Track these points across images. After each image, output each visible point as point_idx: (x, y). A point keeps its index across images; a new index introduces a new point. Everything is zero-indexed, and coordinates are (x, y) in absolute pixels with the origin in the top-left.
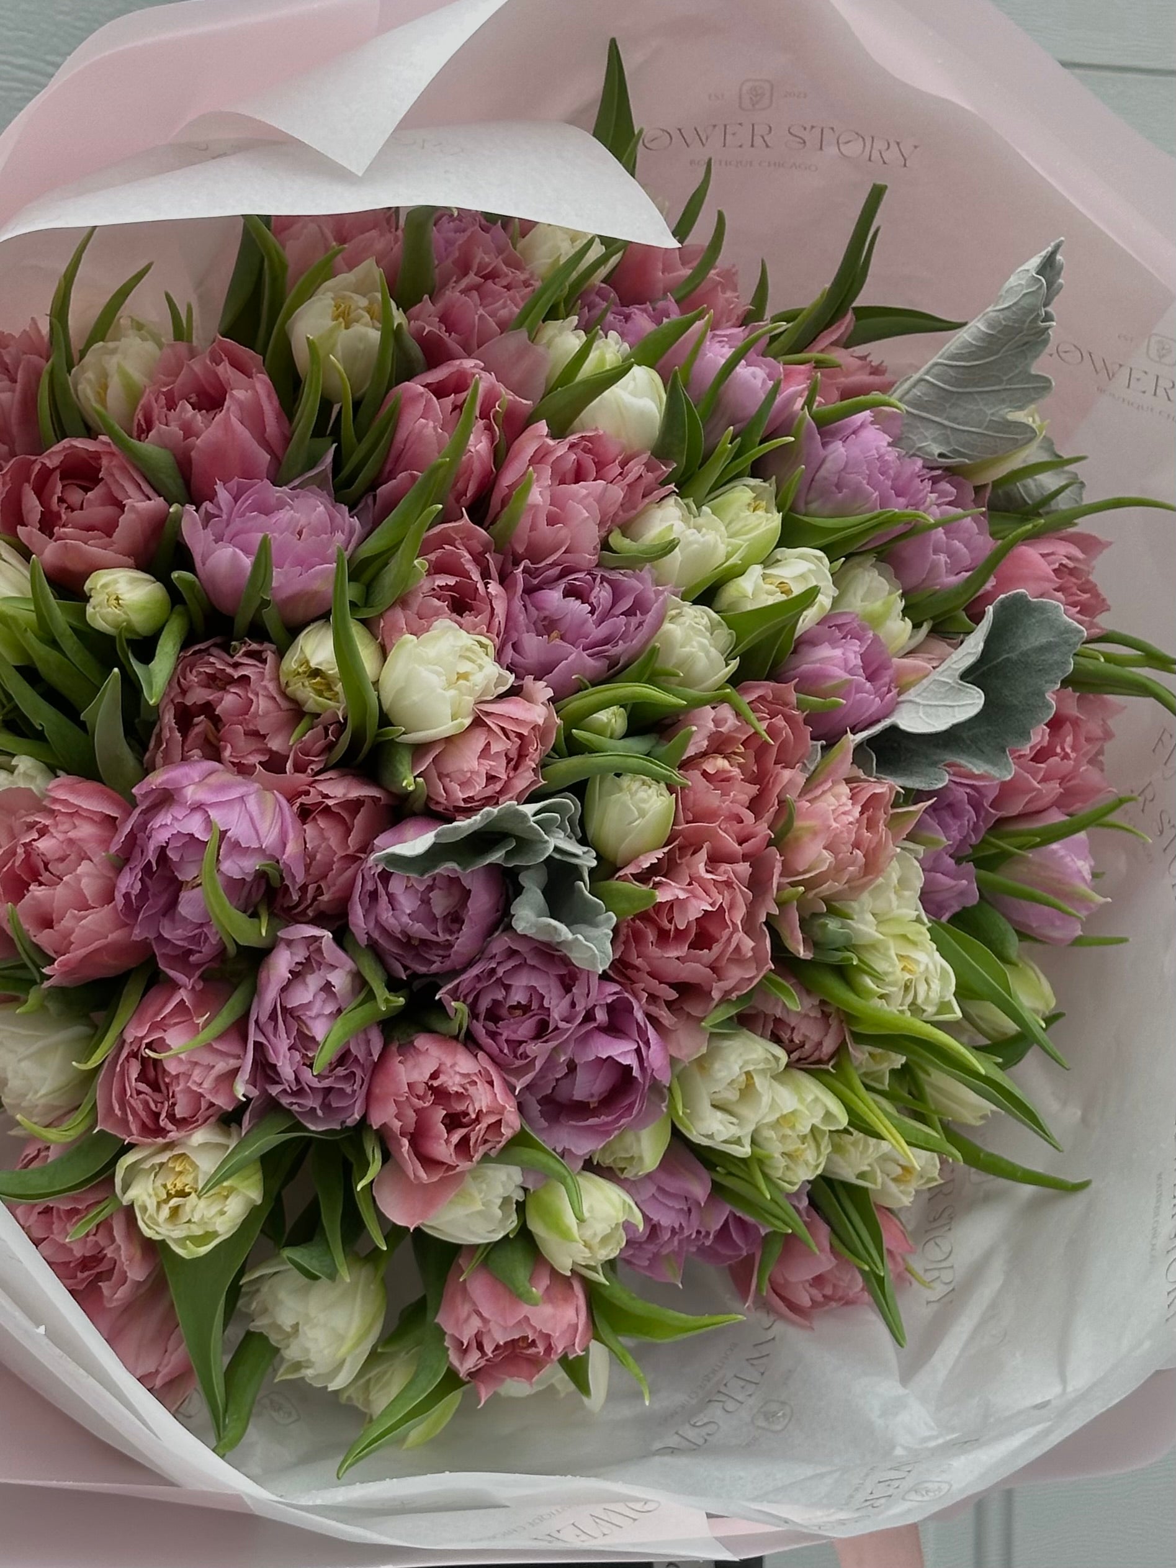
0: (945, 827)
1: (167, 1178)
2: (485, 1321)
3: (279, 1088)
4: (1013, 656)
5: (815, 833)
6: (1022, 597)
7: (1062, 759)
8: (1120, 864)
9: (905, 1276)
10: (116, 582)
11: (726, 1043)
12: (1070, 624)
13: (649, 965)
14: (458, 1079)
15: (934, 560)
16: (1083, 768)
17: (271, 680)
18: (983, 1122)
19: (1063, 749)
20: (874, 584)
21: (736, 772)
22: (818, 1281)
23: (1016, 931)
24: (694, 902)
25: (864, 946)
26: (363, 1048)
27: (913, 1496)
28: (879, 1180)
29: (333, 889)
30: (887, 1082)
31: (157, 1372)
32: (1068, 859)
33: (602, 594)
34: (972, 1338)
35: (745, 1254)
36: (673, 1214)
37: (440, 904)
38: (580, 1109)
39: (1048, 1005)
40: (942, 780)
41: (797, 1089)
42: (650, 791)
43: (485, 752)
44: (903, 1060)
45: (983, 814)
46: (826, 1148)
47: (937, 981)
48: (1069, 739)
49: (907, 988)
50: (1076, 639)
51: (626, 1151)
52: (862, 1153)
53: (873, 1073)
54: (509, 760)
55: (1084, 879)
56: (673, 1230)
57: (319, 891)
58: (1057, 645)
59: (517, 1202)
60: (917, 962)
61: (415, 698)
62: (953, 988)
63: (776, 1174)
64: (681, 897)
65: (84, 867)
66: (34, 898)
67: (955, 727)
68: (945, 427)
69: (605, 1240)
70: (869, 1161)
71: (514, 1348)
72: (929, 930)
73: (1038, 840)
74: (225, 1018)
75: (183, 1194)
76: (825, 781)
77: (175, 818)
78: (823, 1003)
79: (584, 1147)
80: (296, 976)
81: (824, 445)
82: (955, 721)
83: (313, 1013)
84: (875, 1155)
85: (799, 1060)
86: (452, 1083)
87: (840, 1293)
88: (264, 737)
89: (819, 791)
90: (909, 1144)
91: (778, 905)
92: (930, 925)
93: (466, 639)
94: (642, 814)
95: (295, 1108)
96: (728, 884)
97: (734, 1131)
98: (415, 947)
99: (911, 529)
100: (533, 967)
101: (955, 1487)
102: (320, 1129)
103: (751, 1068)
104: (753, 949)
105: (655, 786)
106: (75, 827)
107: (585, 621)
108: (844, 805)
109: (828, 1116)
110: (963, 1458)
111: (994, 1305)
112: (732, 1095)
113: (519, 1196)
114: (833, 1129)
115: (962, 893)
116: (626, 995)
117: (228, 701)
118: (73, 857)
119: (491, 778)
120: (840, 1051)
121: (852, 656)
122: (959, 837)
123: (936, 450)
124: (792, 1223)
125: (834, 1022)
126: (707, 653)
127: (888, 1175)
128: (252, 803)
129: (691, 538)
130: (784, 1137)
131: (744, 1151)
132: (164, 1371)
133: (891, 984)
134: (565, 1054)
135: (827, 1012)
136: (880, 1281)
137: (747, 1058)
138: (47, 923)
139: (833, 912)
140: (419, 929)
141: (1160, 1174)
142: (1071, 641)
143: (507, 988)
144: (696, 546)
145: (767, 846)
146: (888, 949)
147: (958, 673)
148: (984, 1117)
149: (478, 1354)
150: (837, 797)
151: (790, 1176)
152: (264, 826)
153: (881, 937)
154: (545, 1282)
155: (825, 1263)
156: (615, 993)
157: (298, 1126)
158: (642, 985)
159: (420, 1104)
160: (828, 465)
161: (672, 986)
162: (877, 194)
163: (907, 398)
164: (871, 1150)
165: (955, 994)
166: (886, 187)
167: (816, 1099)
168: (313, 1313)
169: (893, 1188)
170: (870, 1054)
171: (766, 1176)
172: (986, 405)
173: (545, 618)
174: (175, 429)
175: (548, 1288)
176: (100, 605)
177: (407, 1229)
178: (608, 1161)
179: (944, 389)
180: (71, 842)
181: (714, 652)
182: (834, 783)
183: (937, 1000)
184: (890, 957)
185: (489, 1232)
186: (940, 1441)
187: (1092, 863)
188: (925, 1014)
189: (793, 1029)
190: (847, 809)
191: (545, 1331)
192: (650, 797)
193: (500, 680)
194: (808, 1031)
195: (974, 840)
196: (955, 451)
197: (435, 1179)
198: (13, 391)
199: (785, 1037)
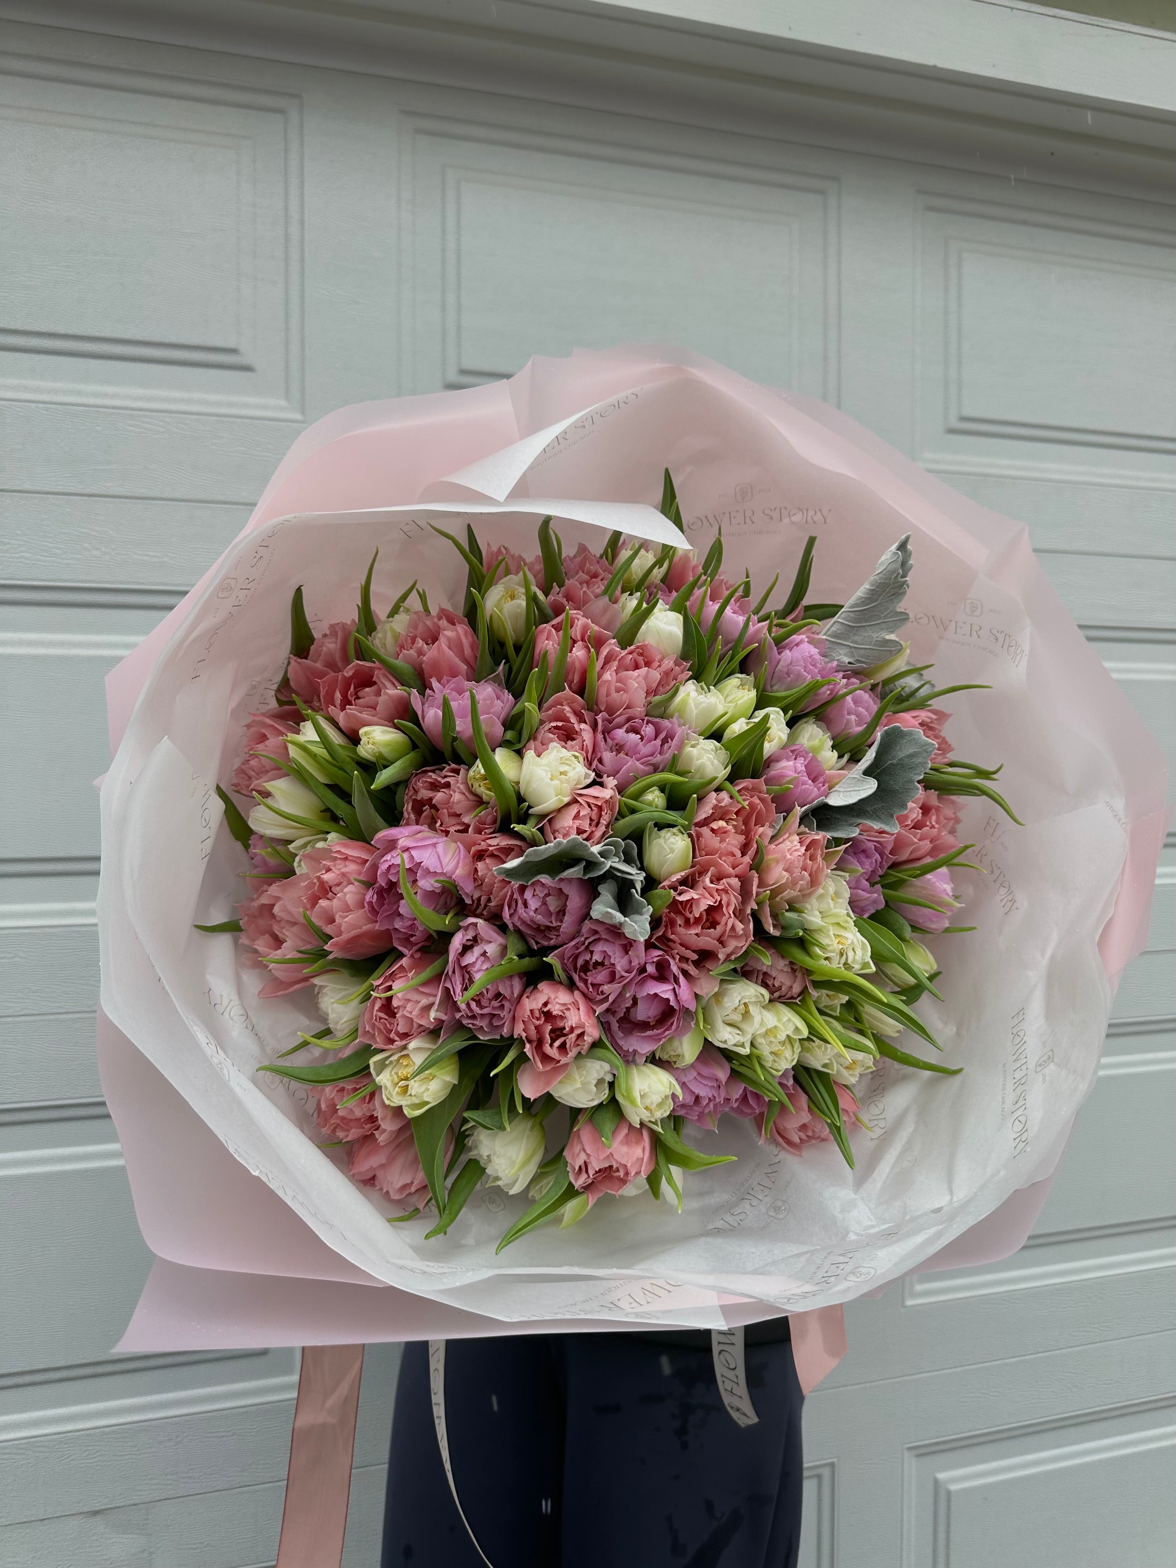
0: (862, 864)
1: (400, 1069)
2: (588, 1155)
3: (460, 1014)
4: (895, 762)
5: (778, 861)
6: (898, 727)
7: (931, 828)
8: (970, 891)
9: (857, 1124)
10: (374, 731)
11: (731, 986)
12: (927, 741)
13: (680, 939)
14: (558, 1007)
15: (847, 720)
16: (943, 834)
17: (462, 783)
18: (897, 1035)
19: (931, 823)
20: (814, 732)
21: (730, 827)
22: (803, 1127)
23: (911, 925)
24: (703, 900)
25: (815, 930)
26: (509, 990)
27: (852, 1277)
28: (835, 1068)
29: (497, 899)
30: (838, 1011)
31: (412, 1182)
32: (938, 884)
33: (649, 730)
34: (896, 1162)
35: (757, 1112)
36: (708, 1089)
37: (553, 904)
38: (644, 1026)
39: (932, 969)
40: (855, 832)
41: (778, 1014)
42: (677, 838)
43: (577, 817)
44: (847, 998)
45: (885, 857)
46: (797, 1049)
47: (859, 950)
48: (934, 818)
49: (842, 955)
50: (931, 749)
51: (675, 1051)
52: (823, 1053)
53: (831, 1006)
54: (591, 820)
55: (948, 895)
56: (710, 1098)
57: (489, 900)
58: (920, 753)
59: (609, 1082)
60: (847, 938)
61: (535, 786)
62: (869, 954)
63: (768, 1065)
64: (695, 898)
65: (350, 888)
66: (321, 907)
67: (860, 801)
68: (851, 647)
69: (660, 1105)
70: (829, 1057)
71: (610, 1172)
72: (854, 922)
73: (919, 872)
74: (428, 973)
75: (406, 1079)
76: (785, 833)
77: (392, 857)
78: (791, 963)
79: (645, 1048)
80: (466, 948)
81: (779, 653)
82: (860, 797)
83: (475, 969)
84: (832, 1054)
85: (780, 997)
86: (555, 1009)
87: (817, 1135)
88: (460, 815)
89: (781, 840)
90: (845, 1046)
91: (757, 904)
92: (855, 918)
93: (565, 753)
94: (672, 851)
95: (470, 1026)
96: (726, 891)
97: (740, 1039)
98: (543, 931)
99: (833, 698)
100: (606, 940)
101: (879, 1272)
102: (486, 1039)
103: (747, 1001)
104: (743, 929)
105: (680, 835)
106: (346, 866)
107: (637, 745)
108: (795, 846)
109: (797, 1029)
110: (885, 1250)
111: (909, 1142)
112: (736, 1017)
113: (609, 1078)
114: (800, 1037)
115: (875, 902)
116: (667, 957)
117: (439, 797)
118: (345, 883)
119: (580, 832)
120: (804, 992)
121: (799, 765)
122: (871, 869)
123: (847, 660)
124: (779, 1095)
125: (799, 974)
126: (712, 763)
127: (842, 1065)
128: (440, 848)
129: (701, 700)
130: (771, 1042)
131: (746, 1051)
132: (416, 1182)
133: (831, 951)
134: (630, 992)
135: (794, 968)
136: (838, 1129)
137: (742, 994)
138: (332, 921)
139: (792, 909)
140: (539, 918)
141: (1005, 1064)
142: (928, 750)
143: (592, 952)
144: (704, 705)
145: (750, 870)
146: (828, 931)
147: (861, 772)
148: (898, 1032)
149: (586, 1176)
150: (792, 842)
151: (776, 1066)
152: (445, 861)
153: (824, 924)
154: (625, 1131)
155: (805, 1117)
156: (658, 956)
157: (475, 1037)
158: (676, 951)
159: (538, 1023)
160: (781, 663)
161: (694, 951)
162: (812, 541)
163: (828, 633)
164: (829, 1050)
165: (871, 957)
166: (816, 537)
167: (789, 1020)
168: (497, 1148)
169: (845, 1072)
170: (827, 995)
171: (762, 1066)
172: (873, 632)
173: (617, 744)
174: (412, 652)
175: (627, 1135)
176: (364, 744)
177: (530, 1099)
178: (665, 1057)
179: (849, 625)
180: (344, 875)
181: (716, 762)
182: (790, 835)
183: (860, 961)
184: (830, 936)
185: (589, 1101)
186: (877, 1229)
187: (953, 886)
188: (853, 970)
189: (774, 978)
190: (797, 848)
191: (622, 1163)
192: (677, 841)
193: (587, 776)
194: (783, 979)
195: (880, 872)
196: (858, 661)
197: (548, 1068)
198: (336, 643)
199: (770, 983)
